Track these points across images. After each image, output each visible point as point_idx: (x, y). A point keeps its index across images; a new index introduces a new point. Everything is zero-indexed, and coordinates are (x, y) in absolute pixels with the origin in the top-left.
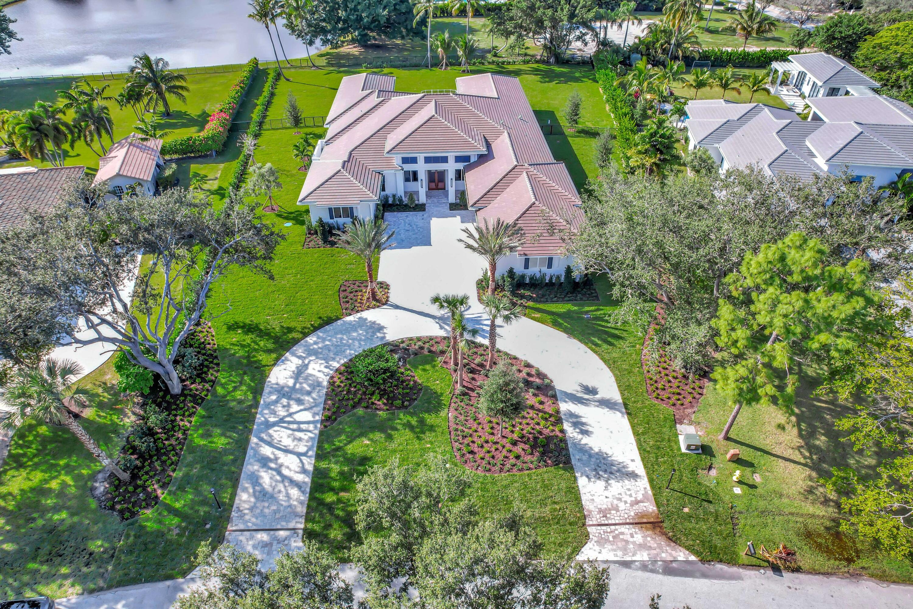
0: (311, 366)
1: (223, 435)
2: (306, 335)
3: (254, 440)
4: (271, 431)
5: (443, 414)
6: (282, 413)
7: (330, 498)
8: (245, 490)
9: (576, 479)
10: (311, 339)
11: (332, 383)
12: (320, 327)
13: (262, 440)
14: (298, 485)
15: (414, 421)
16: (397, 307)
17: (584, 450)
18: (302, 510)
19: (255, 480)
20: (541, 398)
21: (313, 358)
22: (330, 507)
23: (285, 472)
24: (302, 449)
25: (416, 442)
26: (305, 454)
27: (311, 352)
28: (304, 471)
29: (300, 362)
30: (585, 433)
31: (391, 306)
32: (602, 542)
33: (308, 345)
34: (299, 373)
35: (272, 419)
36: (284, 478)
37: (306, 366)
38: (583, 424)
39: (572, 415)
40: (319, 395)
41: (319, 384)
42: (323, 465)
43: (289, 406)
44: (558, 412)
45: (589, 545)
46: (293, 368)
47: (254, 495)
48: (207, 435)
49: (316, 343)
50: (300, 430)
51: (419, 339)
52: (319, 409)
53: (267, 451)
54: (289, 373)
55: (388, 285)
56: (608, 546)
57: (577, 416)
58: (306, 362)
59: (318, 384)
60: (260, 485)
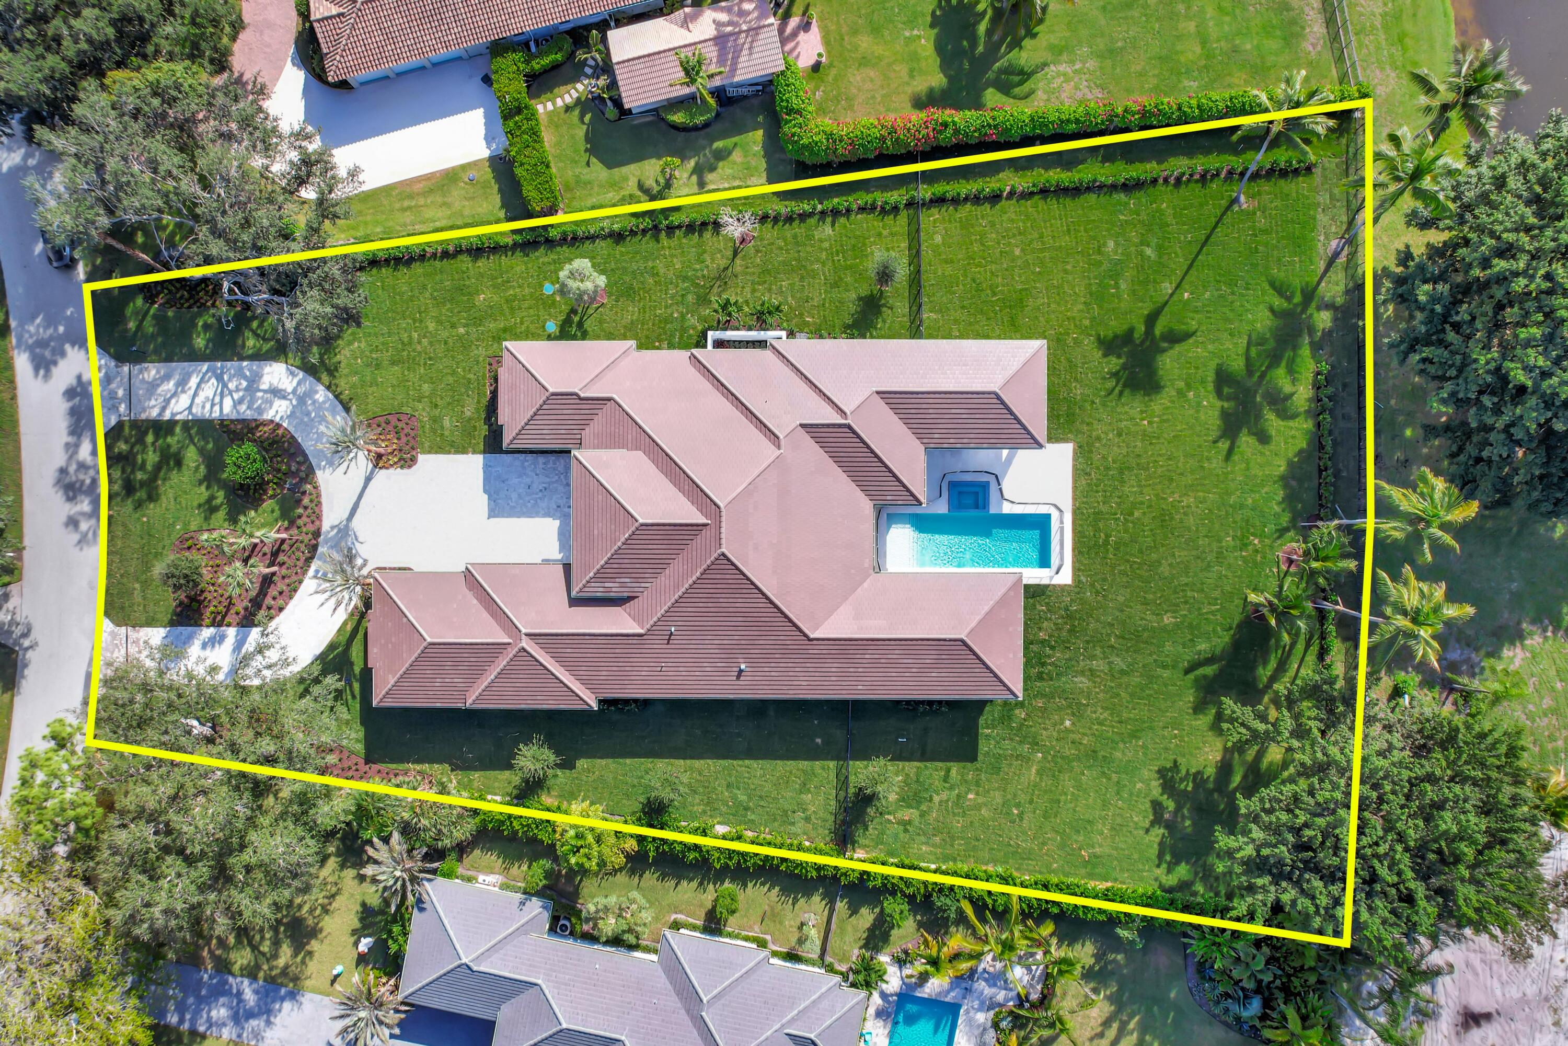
0: (285, 403)
1: (208, 341)
2: (328, 388)
3: (205, 366)
4: (214, 381)
5: (226, 524)
6: (232, 386)
7: (150, 438)
8: (158, 372)
9: (165, 627)
10: (321, 394)
11: (264, 423)
12: (341, 402)
13: (205, 374)
14: (160, 414)
15: (218, 501)
16: (368, 479)
17: (189, 639)
18: (143, 416)
19: (167, 377)
20: (242, 612)
21: (294, 402)
22: (141, 440)
23: (173, 401)
24: (194, 410)
25: (195, 504)
26: (190, 413)
27: (302, 400)
28: (173, 414)
29: (290, 390)
30: (204, 646)
31: (372, 472)
32: (113, 635)
33: (310, 393)
34: (277, 393)
35: (226, 377)
36: (167, 401)
37: (284, 398)
38: (213, 646)
39: (222, 638)
40: (249, 415)
41: (261, 414)
42: (178, 430)
43: (237, 390)
44: (229, 625)
45: (111, 625)
46: (281, 386)
47: (155, 380)
48: (206, 327)
49: (314, 402)
50: (213, 405)
51: (319, 504)
52: (234, 416)
53: (194, 381)
54: (275, 383)
55: (410, 467)
56: (109, 638)
57: (220, 642)
58: (291, 396)
59: (260, 410)
60: (162, 382)
